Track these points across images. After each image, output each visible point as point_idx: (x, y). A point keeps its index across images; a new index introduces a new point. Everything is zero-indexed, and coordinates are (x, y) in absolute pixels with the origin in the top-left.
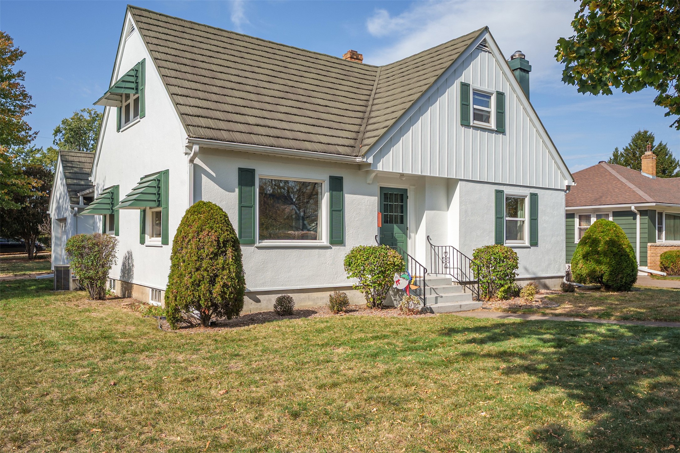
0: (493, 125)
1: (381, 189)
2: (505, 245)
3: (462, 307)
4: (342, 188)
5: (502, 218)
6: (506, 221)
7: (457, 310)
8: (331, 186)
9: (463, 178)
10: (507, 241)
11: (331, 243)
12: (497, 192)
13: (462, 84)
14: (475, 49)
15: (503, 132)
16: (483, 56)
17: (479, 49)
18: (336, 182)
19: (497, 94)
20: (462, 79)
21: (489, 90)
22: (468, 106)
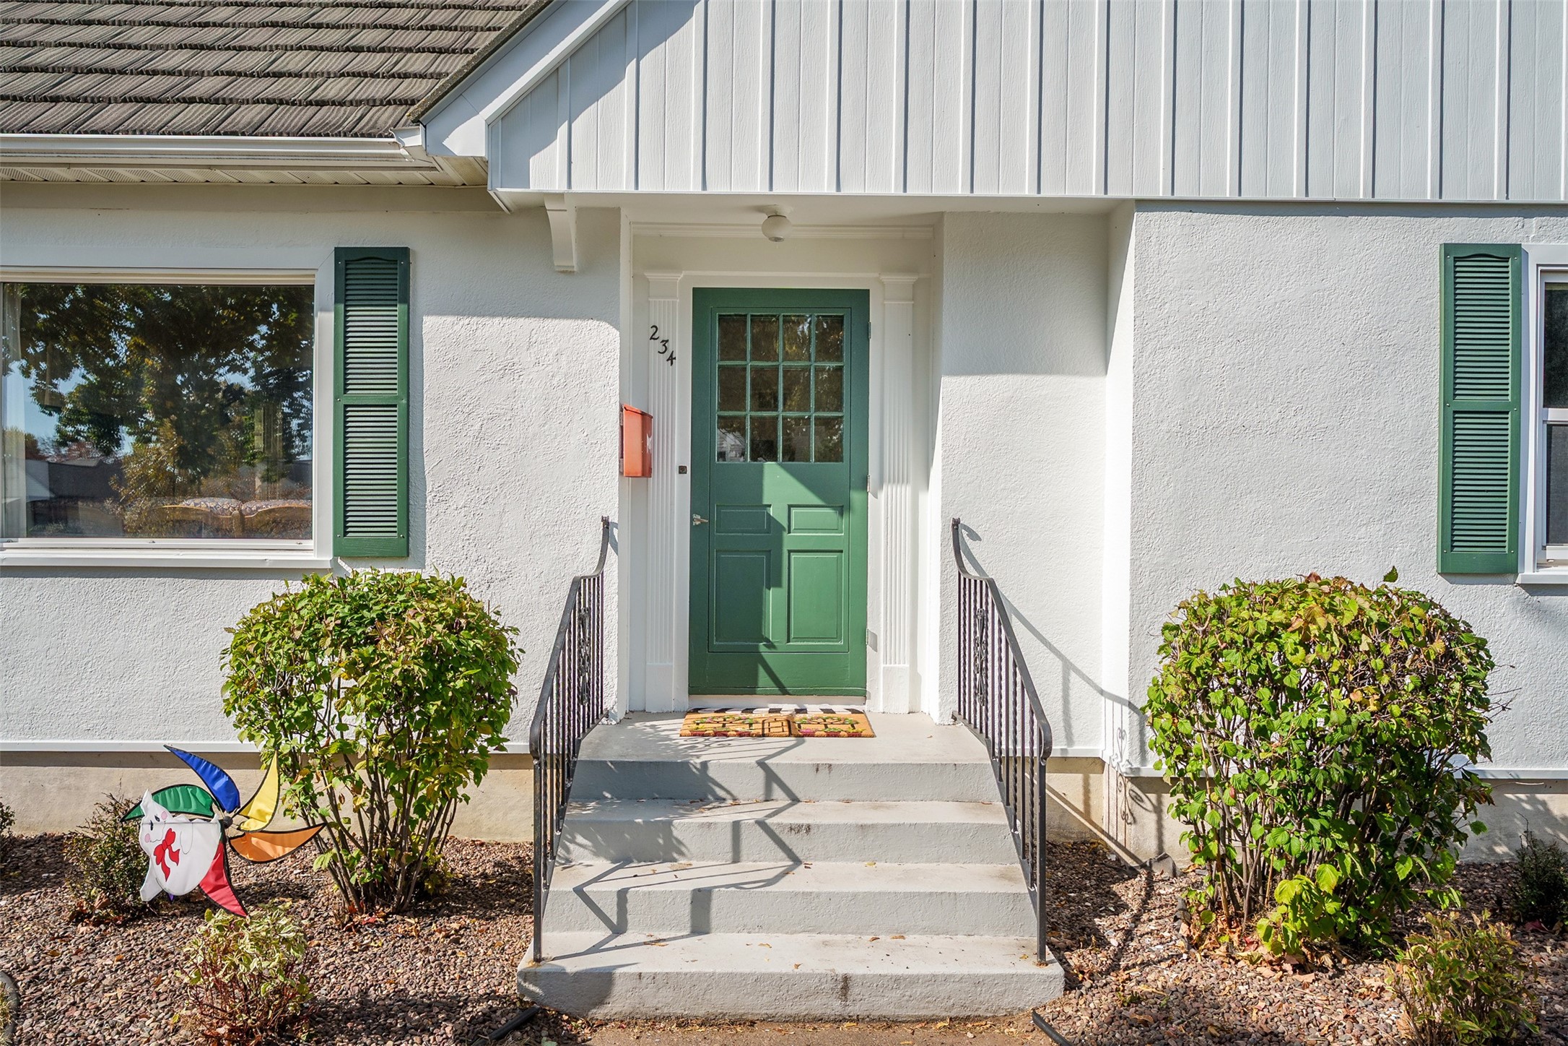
1: (701, 296)
2: (1528, 572)
3: (854, 991)
4: (405, 299)
5: (1506, 412)
6: (1550, 427)
7: (817, 1006)
8: (344, 296)
9: (1161, 192)
10: (1553, 552)
11: (339, 552)
12: (1455, 257)
18: (376, 279)
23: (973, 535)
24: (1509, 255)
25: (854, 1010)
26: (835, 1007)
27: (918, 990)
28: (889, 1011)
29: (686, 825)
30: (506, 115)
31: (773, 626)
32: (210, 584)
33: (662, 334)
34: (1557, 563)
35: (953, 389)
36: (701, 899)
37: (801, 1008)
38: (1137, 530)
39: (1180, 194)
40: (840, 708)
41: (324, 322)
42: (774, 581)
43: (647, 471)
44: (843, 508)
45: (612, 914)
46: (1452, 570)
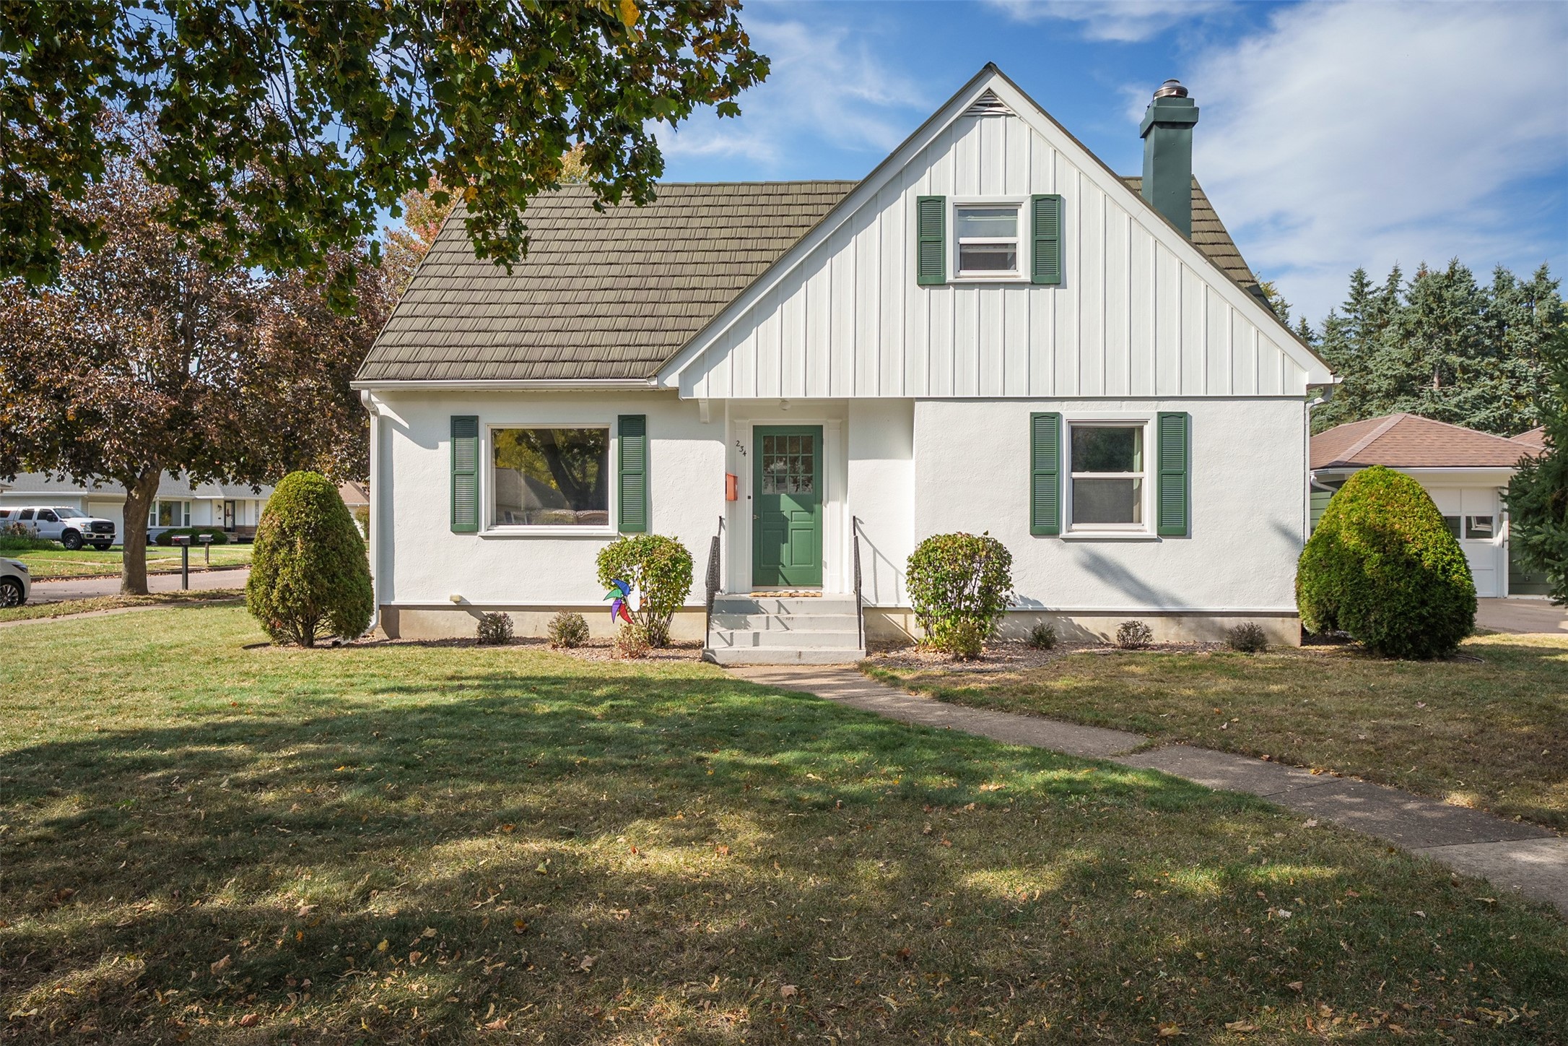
0: (1023, 270)
1: (757, 429)
2: (1064, 534)
3: (803, 656)
4: (644, 434)
5: (1055, 474)
6: (1074, 480)
7: (791, 661)
8: (622, 433)
9: (925, 395)
10: (1075, 526)
11: (620, 530)
12: (1035, 417)
13: (922, 201)
14: (957, 119)
15: (1057, 281)
16: (988, 128)
17: (973, 114)
18: (633, 426)
19: (1037, 200)
20: (923, 187)
21: (1011, 197)
22: (940, 242)
23: (861, 522)
24: (1055, 416)
25: (803, 662)
26: (797, 661)
27: (822, 656)
28: (813, 662)
29: (750, 618)
30: (685, 371)
31: (785, 558)
32: (571, 542)
33: (741, 444)
34: (1076, 531)
35: (852, 464)
36: (756, 635)
37: (786, 661)
38: (917, 519)
39: (932, 396)
40: (812, 592)
41: (614, 444)
42: (785, 541)
43: (736, 498)
44: (811, 511)
45: (728, 639)
46: (1035, 533)
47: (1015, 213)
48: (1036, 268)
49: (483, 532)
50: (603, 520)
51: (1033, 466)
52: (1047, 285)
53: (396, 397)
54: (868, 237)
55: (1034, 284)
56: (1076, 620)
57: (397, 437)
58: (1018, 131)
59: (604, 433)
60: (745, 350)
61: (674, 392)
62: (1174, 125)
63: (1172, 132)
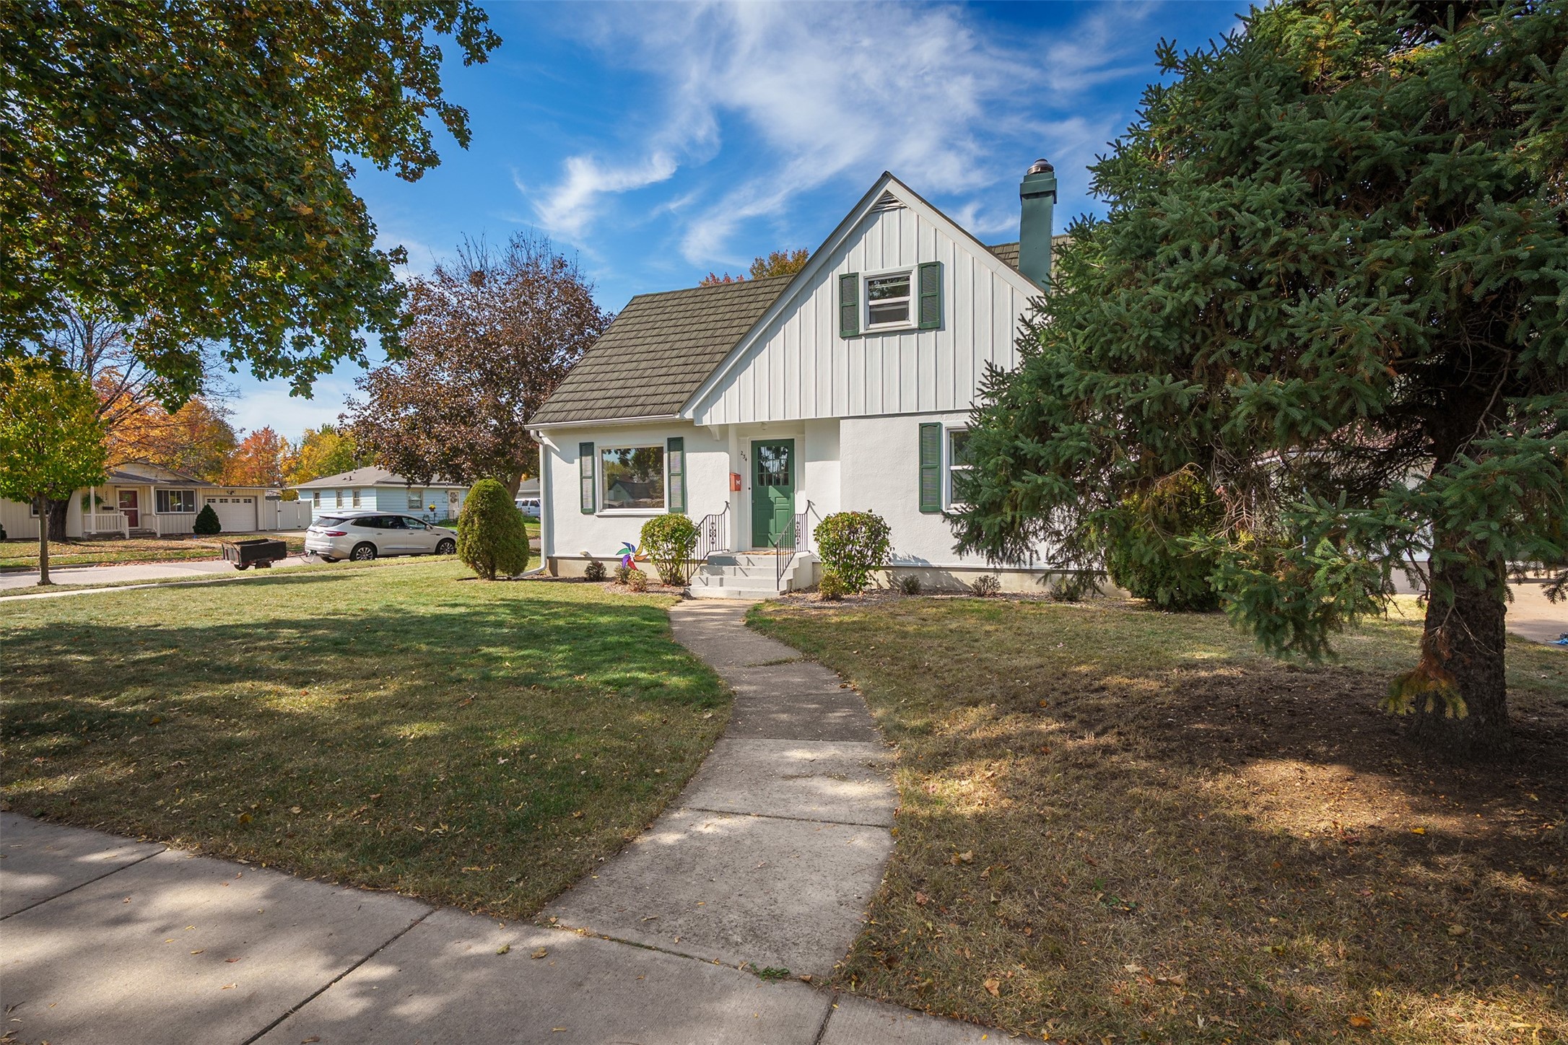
0: (913, 321)
1: (753, 443)
2: (944, 511)
3: (742, 594)
4: (681, 449)
5: (937, 467)
6: (951, 471)
7: (735, 597)
8: (670, 449)
9: (846, 415)
10: (953, 506)
11: (670, 511)
12: (922, 426)
13: (842, 278)
14: (866, 216)
15: (939, 326)
16: (889, 219)
17: (877, 211)
18: (676, 444)
19: (923, 267)
20: (843, 269)
21: (904, 267)
22: (855, 306)
23: (814, 504)
24: (938, 425)
25: (742, 597)
26: (738, 597)
27: (753, 594)
28: (748, 598)
30: (696, 408)
31: (772, 528)
32: (644, 519)
33: (743, 454)
35: (808, 465)
36: (722, 580)
37: (732, 597)
38: (842, 502)
39: (851, 415)
40: (788, 551)
41: (666, 456)
42: (772, 517)
43: (739, 490)
44: (787, 497)
45: (705, 582)
46: (924, 510)
47: (908, 279)
48: (922, 318)
49: (597, 513)
50: (661, 505)
51: (922, 462)
52: (931, 329)
53: (553, 433)
54: (808, 307)
55: (921, 329)
56: (954, 574)
57: (554, 457)
58: (909, 218)
59: (660, 450)
60: (732, 392)
61: (691, 422)
62: (1037, 195)
63: (1036, 201)
